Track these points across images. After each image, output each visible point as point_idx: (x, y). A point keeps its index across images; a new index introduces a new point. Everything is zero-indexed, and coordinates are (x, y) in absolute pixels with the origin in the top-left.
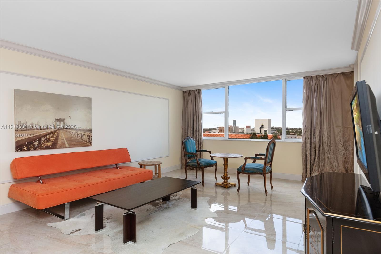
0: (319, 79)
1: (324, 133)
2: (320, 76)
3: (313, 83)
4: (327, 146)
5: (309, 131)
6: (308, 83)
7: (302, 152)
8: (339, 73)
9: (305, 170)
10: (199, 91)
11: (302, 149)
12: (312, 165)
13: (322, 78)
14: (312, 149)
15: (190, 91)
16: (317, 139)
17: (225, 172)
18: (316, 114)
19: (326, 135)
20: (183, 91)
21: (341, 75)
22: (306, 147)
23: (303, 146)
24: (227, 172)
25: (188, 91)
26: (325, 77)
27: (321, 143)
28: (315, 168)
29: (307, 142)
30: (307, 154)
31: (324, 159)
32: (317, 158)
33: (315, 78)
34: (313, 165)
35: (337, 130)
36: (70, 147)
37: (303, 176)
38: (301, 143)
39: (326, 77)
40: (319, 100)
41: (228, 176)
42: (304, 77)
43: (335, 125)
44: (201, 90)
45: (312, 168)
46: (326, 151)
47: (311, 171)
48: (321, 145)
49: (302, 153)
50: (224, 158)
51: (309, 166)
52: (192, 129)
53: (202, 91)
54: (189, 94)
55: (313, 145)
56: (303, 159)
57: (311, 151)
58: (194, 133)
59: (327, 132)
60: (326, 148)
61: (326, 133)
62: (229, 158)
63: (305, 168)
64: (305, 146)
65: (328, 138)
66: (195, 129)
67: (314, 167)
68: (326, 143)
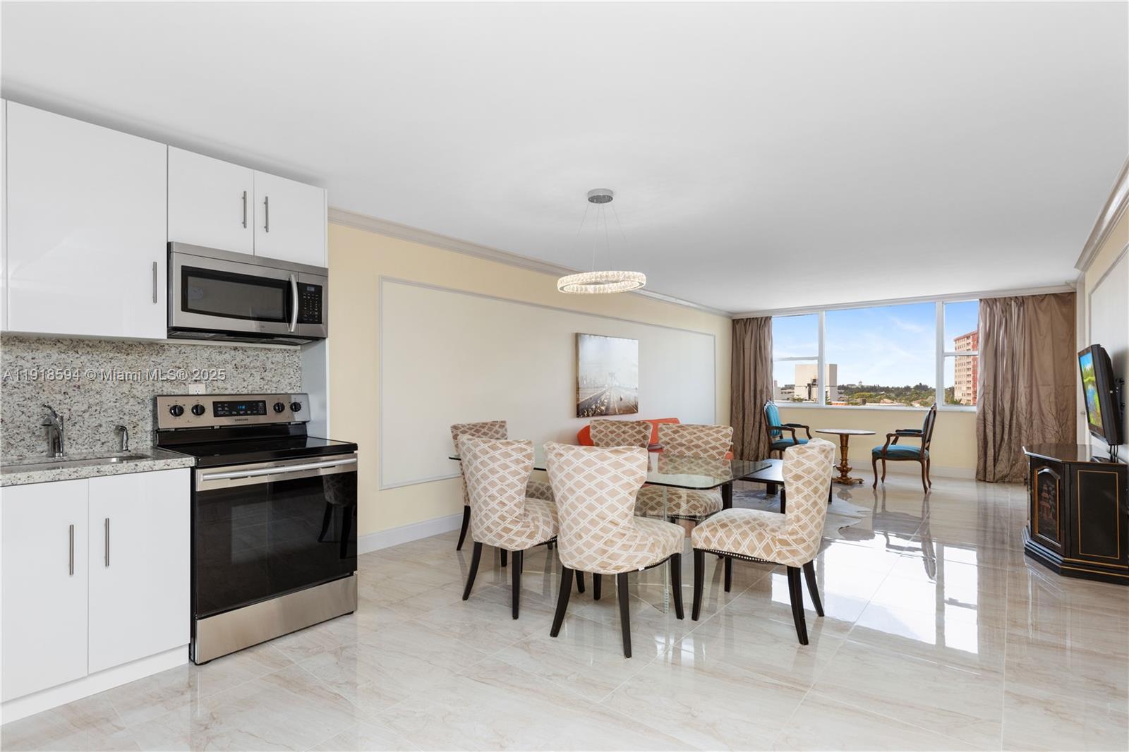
0: (1009, 303)
1: (1019, 395)
2: (1011, 298)
3: (998, 308)
4: (1026, 418)
5: (992, 392)
6: (988, 309)
7: (978, 429)
8: (1046, 295)
9: (982, 460)
10: (768, 319)
11: (978, 424)
12: (997, 450)
13: (1015, 301)
14: (997, 423)
15: (747, 319)
16: (1007, 406)
17: (842, 460)
18: (1004, 363)
19: (1022, 401)
20: (734, 320)
21: (1052, 298)
22: (985, 420)
23: (978, 419)
24: (846, 460)
25: (742, 319)
26: (1021, 301)
27: (1014, 413)
28: (1004, 454)
29: (986, 411)
30: (987, 431)
31: (1020, 441)
32: (1006, 437)
33: (1002, 301)
34: (999, 451)
35: (1044, 391)
36: (620, 414)
37: (978, 470)
38: (975, 412)
39: (1023, 300)
40: (1011, 341)
41: (848, 466)
42: (981, 300)
43: (1040, 383)
44: (770, 318)
45: (997, 455)
46: (1024, 427)
47: (995, 460)
48: (1015, 417)
49: (978, 431)
50: (841, 435)
51: (991, 452)
52: (752, 388)
53: (772, 319)
54: (745, 325)
55: (998, 418)
56: (978, 441)
57: (994, 426)
58: (758, 396)
59: (1026, 394)
60: (1022, 420)
61: (1023, 396)
62: (850, 436)
63: (982, 456)
64: (982, 417)
65: (1027, 405)
66: (759, 388)
67: (1001, 453)
68: (1024, 413)
